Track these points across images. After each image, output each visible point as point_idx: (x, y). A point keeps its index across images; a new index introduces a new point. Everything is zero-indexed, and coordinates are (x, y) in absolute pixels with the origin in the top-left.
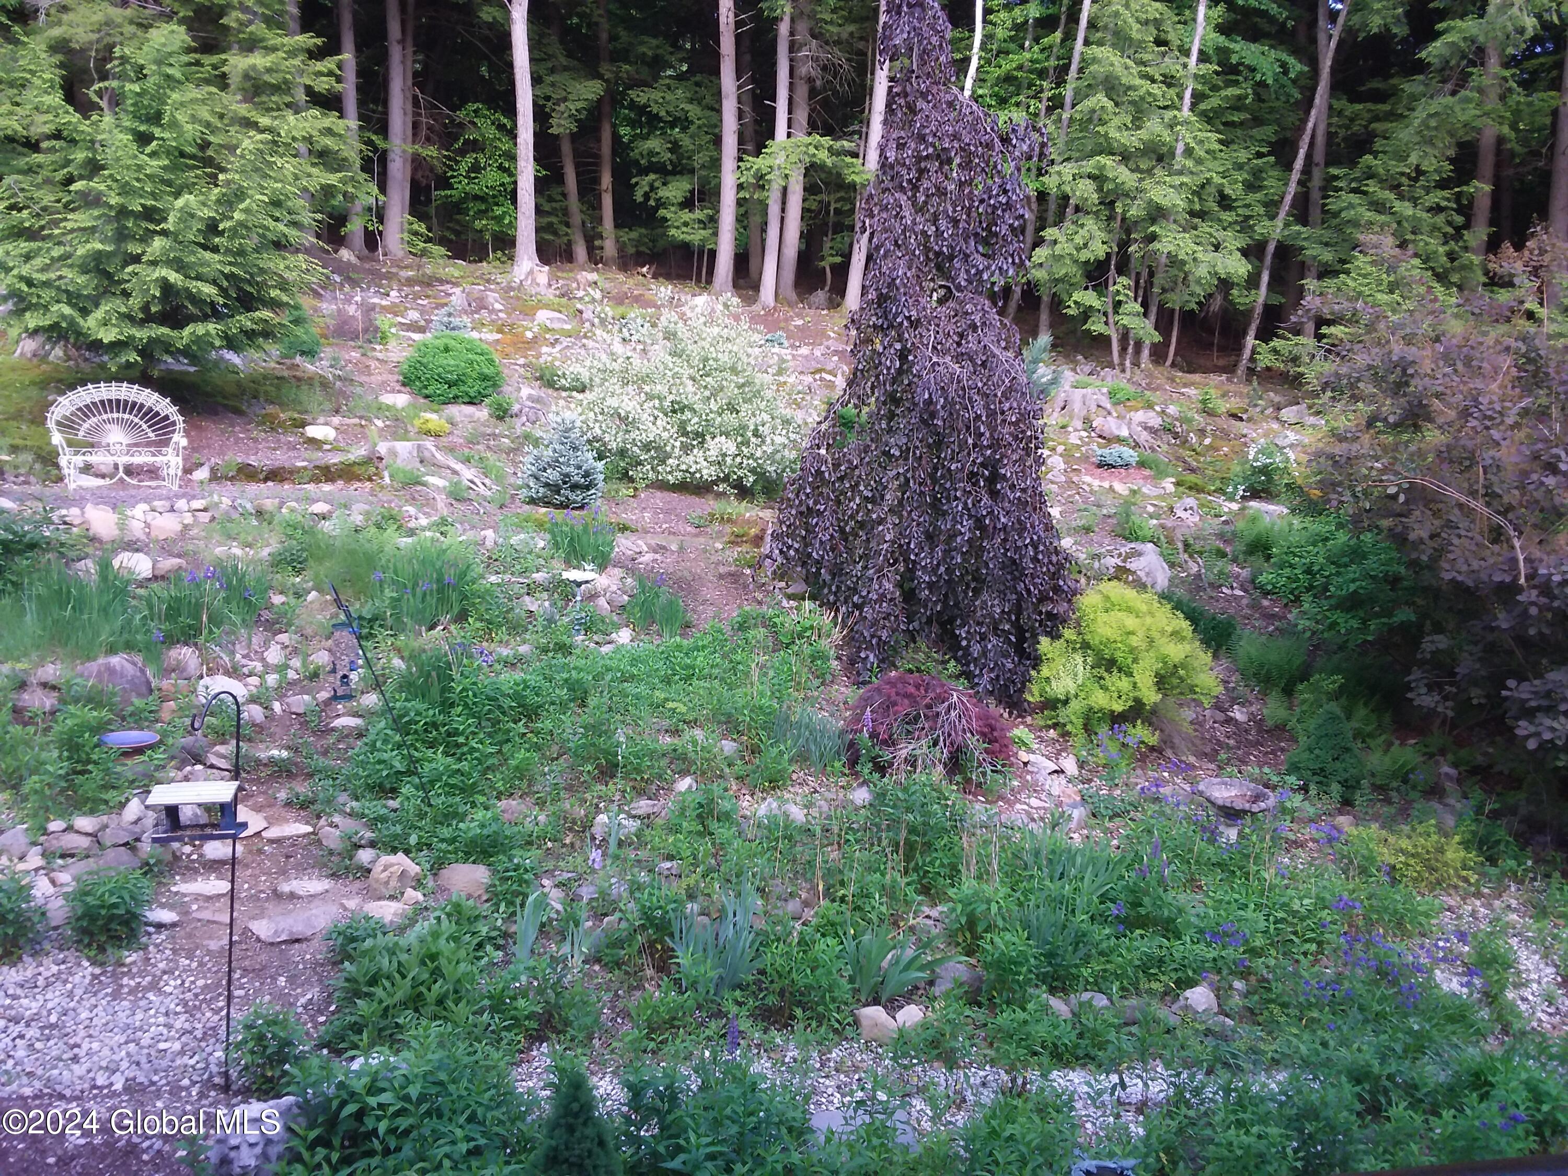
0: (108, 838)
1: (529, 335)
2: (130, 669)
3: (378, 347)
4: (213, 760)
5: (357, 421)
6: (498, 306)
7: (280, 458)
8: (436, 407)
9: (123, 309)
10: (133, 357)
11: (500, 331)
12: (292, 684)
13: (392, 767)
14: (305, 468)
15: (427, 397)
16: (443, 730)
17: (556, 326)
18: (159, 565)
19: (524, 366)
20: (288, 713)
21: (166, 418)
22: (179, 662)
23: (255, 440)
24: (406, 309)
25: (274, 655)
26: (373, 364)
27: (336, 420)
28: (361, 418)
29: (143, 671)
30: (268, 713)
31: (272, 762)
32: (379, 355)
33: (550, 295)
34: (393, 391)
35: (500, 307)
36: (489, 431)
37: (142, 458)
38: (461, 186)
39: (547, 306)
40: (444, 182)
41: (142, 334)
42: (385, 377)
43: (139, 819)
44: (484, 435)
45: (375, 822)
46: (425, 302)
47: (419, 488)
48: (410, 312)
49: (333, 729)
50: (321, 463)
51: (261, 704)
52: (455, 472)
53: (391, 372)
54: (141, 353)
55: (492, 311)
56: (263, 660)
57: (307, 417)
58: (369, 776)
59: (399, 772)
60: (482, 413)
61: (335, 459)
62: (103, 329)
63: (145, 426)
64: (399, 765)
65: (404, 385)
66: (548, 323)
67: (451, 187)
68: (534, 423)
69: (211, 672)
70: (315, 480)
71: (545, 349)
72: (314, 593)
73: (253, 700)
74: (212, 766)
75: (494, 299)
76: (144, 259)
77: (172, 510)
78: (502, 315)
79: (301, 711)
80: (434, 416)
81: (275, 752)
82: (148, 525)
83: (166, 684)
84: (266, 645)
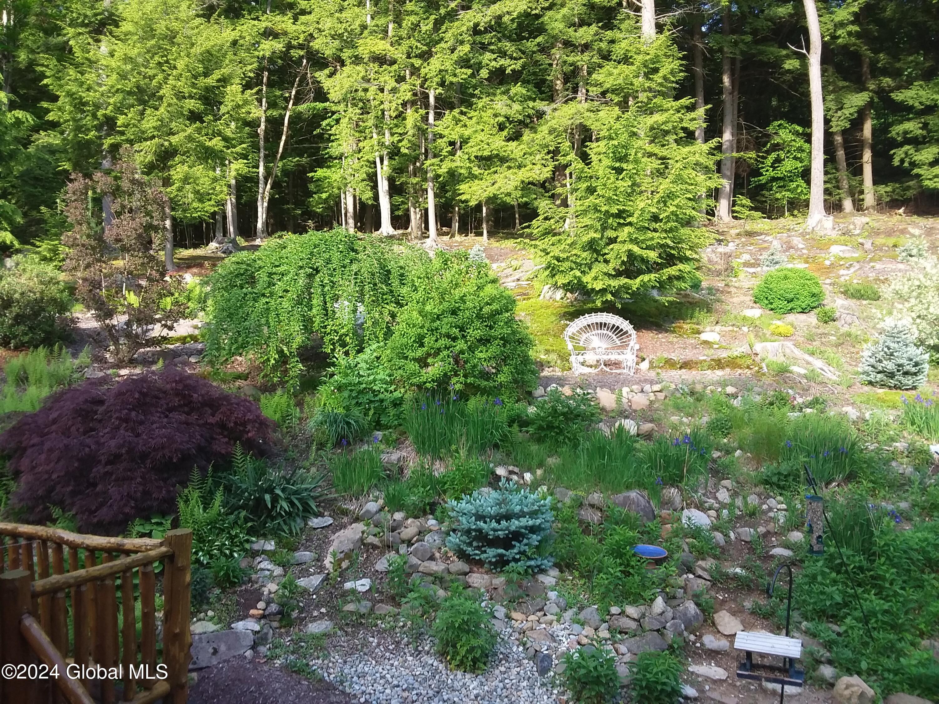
0: (647, 623)
1: (827, 263)
2: (642, 501)
3: (734, 279)
4: (700, 572)
5: (731, 328)
6: (801, 246)
7: (689, 355)
8: (779, 316)
9: (605, 270)
10: (609, 297)
11: (807, 262)
12: (739, 518)
13: (832, 598)
14: (705, 361)
15: (772, 310)
16: (869, 574)
17: (847, 255)
18: (641, 428)
19: (830, 284)
20: (739, 539)
21: (626, 332)
22: (670, 498)
23: (671, 343)
24: (741, 253)
25: (723, 496)
26: (733, 290)
27: (718, 328)
28: (733, 325)
29: (649, 503)
30: (728, 539)
31: (736, 577)
32: (736, 285)
33: (834, 235)
34: (748, 307)
35: (803, 246)
36: (819, 331)
37: (614, 357)
38: (768, 173)
39: (836, 242)
40: (757, 173)
41: (615, 283)
42: (742, 298)
43: (663, 612)
44: (817, 335)
45: (829, 645)
46: (751, 248)
47: (788, 375)
48: (744, 255)
49: (773, 556)
50: (715, 357)
51: (722, 532)
52: (808, 363)
53: (745, 295)
54: (613, 294)
55: (797, 250)
56: (716, 498)
57: (701, 328)
58: (815, 603)
59: (838, 604)
60: (812, 319)
61: (724, 354)
62: (595, 283)
63: (615, 337)
64: (838, 598)
65: (755, 302)
66: (841, 254)
67: (761, 175)
68: (850, 324)
69: (689, 506)
70: (710, 367)
71: (842, 272)
72: (738, 451)
73: (715, 528)
74: (700, 577)
75: (798, 242)
76: (618, 240)
77: (642, 391)
78: (805, 251)
79: (748, 539)
80: (778, 323)
81: (738, 570)
82: (630, 401)
83: (664, 512)
84: (716, 487)
